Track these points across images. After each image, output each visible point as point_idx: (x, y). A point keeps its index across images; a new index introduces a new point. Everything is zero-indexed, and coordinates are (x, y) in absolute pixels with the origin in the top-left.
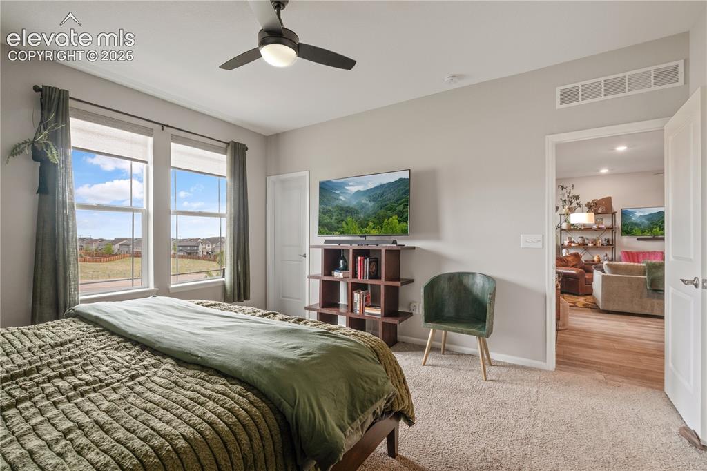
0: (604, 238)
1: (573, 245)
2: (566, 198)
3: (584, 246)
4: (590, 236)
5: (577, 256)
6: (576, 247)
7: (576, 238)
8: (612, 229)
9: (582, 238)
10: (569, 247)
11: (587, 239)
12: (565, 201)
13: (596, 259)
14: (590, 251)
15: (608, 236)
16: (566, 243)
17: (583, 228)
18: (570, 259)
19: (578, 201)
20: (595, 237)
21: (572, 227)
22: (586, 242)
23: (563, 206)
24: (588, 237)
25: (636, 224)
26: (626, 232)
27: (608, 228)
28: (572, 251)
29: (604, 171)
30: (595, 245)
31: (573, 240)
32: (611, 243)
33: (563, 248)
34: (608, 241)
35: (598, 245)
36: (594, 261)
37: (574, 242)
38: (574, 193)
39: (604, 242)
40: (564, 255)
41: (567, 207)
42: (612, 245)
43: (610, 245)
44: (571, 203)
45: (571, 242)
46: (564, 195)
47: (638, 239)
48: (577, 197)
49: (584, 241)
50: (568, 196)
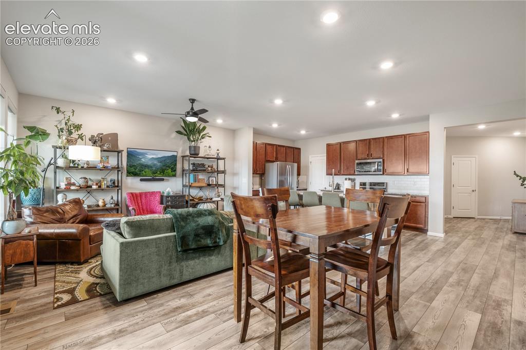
0: (109, 179)
1: (73, 188)
2: (63, 126)
3: (87, 188)
4: (93, 177)
5: (77, 202)
6: (77, 190)
7: (77, 178)
8: (118, 169)
9: (85, 178)
10: (68, 189)
11: (91, 180)
12: (62, 130)
13: (101, 203)
14: (94, 194)
15: (114, 176)
16: (63, 186)
17: (85, 166)
18: (67, 208)
19: (80, 132)
20: (99, 178)
21: (72, 165)
22: (90, 183)
23: (59, 136)
24: (92, 178)
25: (147, 166)
26: (132, 173)
27: (113, 168)
28: (71, 196)
29: (111, 101)
30: (100, 187)
31: (73, 181)
32: (116, 184)
33: (58, 193)
34: (114, 183)
35: (103, 187)
36: (98, 206)
37: (74, 184)
38: (75, 120)
39: (109, 183)
41: (64, 138)
42: (118, 186)
43: (116, 186)
44: (70, 133)
45: (69, 184)
46: (60, 122)
47: (141, 180)
48: (78, 127)
49: (87, 182)
50: (66, 124)
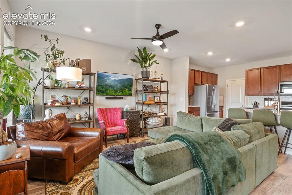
0: (83, 97)
1: (57, 104)
2: (50, 52)
3: (67, 105)
4: (72, 95)
6: (60, 106)
7: (60, 96)
8: (90, 89)
9: (66, 96)
10: (53, 105)
11: (70, 98)
12: (49, 56)
13: (77, 117)
14: (72, 109)
15: (86, 95)
16: (49, 103)
17: (67, 86)
18: (55, 123)
19: (62, 58)
20: (76, 96)
21: (56, 85)
22: (69, 100)
23: (47, 61)
24: (71, 96)
25: (110, 86)
26: (100, 92)
27: (87, 89)
28: (57, 112)
30: (77, 103)
31: (57, 99)
32: (89, 102)
33: (46, 108)
34: (87, 100)
35: (79, 103)
36: (75, 119)
37: (57, 101)
38: (59, 47)
39: (84, 101)
40: (47, 118)
41: (50, 62)
42: (90, 103)
43: (88, 103)
44: (55, 58)
45: (54, 101)
46: (47, 49)
48: (62, 53)
49: (67, 100)
50: (52, 50)
